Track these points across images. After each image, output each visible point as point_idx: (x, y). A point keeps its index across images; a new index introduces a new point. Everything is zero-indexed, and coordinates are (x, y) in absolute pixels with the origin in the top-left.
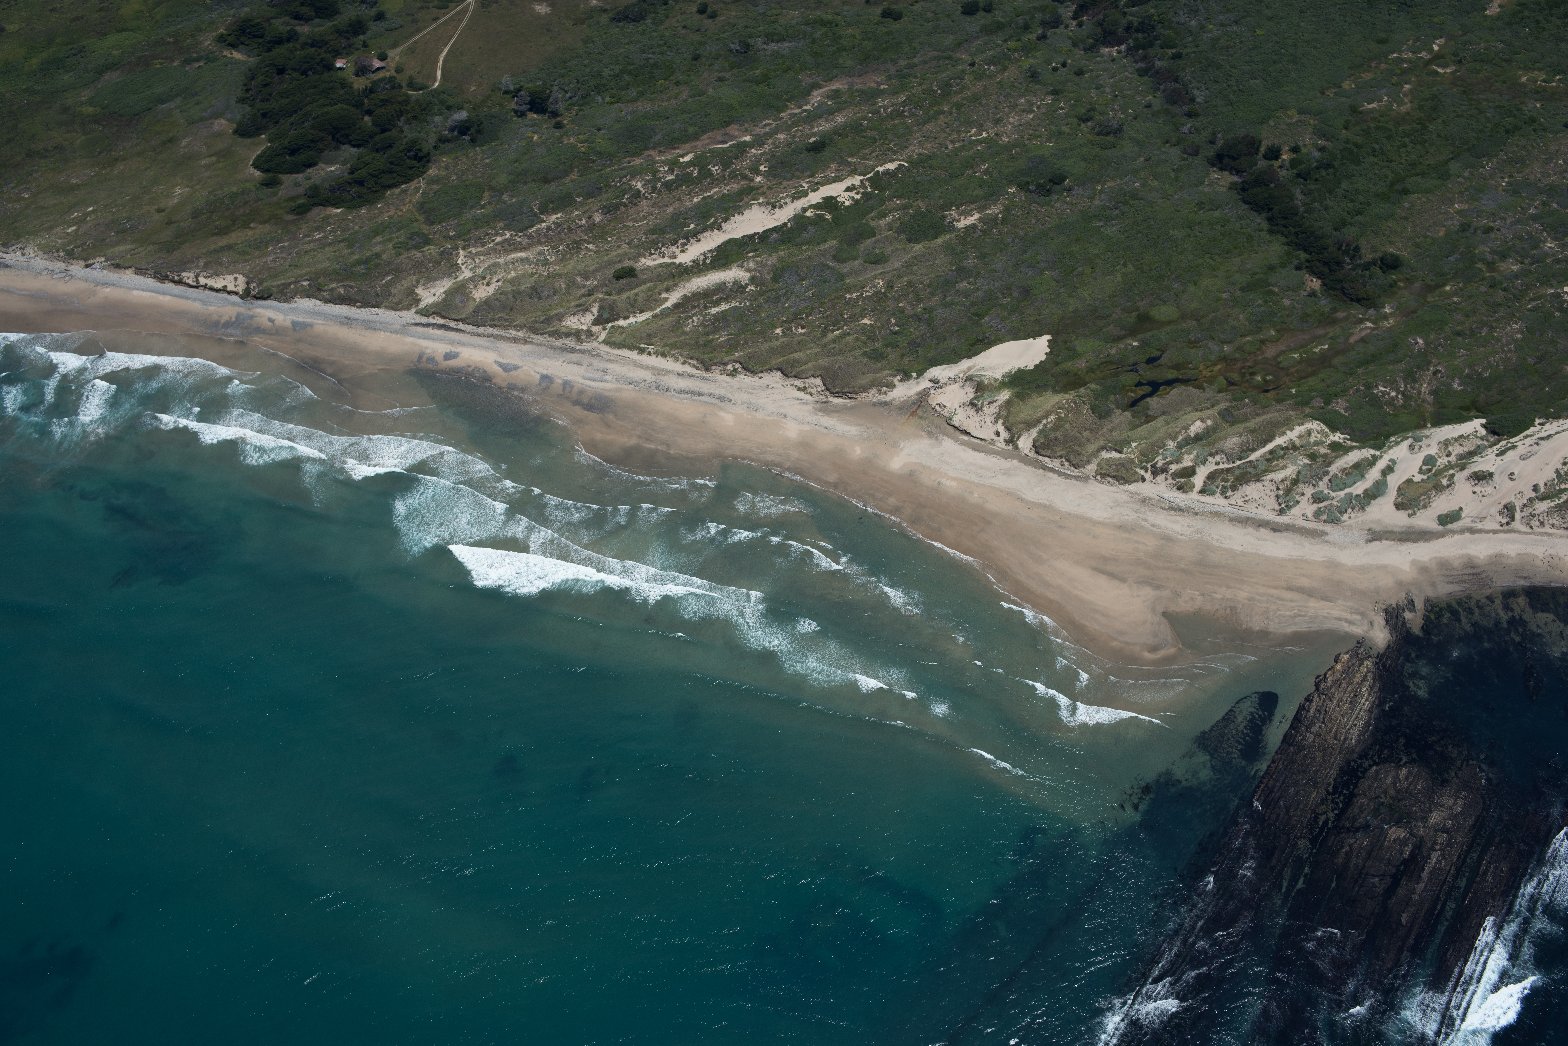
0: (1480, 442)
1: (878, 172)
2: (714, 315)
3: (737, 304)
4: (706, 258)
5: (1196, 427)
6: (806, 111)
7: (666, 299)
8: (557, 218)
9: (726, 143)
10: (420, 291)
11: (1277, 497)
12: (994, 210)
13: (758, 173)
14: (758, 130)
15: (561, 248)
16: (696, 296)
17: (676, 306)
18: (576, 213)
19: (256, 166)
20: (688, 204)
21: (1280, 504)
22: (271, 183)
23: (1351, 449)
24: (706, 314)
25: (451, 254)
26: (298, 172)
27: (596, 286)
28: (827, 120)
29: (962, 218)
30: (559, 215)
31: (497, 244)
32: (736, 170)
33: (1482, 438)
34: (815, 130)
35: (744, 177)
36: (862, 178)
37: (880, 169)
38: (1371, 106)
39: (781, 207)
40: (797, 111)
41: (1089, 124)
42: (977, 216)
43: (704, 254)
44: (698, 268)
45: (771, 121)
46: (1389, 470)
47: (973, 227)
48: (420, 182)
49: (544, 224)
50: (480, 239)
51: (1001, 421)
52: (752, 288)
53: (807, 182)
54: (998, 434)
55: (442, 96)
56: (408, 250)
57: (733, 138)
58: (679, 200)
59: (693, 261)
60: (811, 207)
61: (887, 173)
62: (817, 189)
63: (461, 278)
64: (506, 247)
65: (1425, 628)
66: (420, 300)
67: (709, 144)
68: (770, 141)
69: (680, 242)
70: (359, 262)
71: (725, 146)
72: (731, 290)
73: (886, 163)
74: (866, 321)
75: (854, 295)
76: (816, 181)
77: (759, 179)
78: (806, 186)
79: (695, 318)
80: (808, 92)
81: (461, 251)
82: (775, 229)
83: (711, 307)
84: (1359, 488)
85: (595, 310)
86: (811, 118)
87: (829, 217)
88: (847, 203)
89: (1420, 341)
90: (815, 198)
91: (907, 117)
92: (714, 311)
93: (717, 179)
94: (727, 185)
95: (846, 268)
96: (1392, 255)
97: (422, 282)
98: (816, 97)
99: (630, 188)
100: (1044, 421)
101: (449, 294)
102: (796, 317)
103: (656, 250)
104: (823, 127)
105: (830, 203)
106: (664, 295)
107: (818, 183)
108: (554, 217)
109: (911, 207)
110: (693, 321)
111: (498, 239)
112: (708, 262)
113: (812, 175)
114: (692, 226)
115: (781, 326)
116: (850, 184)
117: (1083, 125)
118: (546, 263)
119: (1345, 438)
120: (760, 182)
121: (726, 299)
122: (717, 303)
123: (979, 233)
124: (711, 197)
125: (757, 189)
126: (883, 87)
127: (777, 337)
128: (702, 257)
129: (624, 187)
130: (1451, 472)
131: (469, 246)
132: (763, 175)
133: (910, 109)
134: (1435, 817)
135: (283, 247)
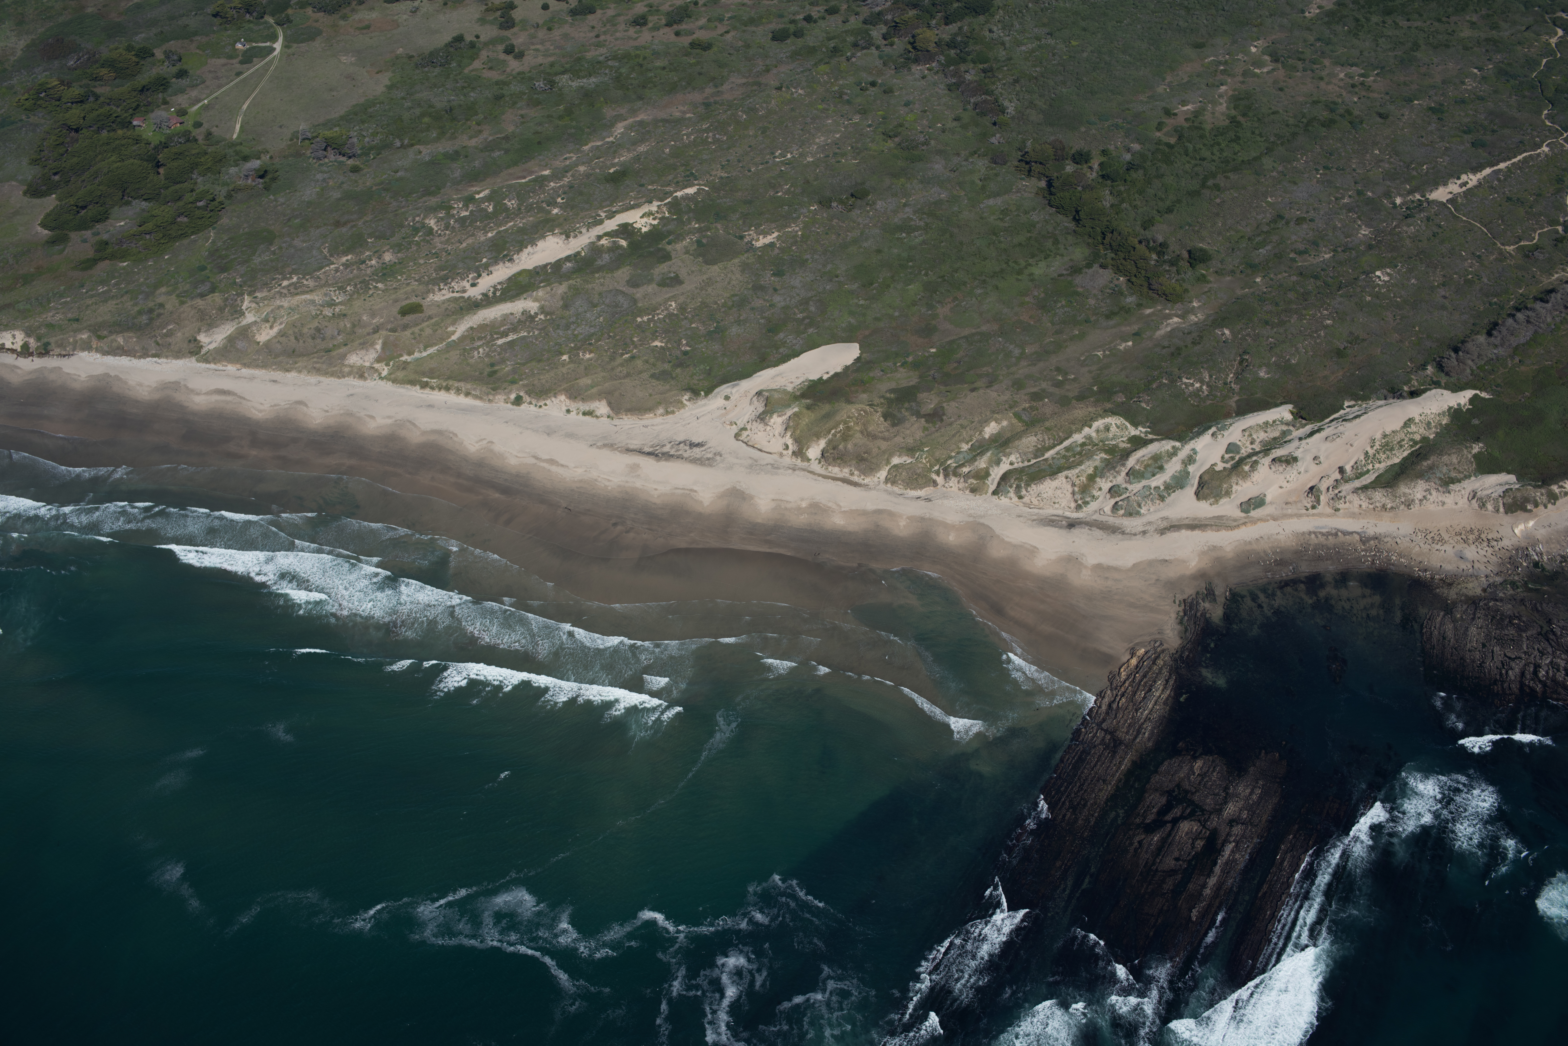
0: (1285, 428)
1: (676, 197)
2: (500, 346)
3: (525, 334)
4: (496, 290)
5: (991, 429)
6: (608, 142)
7: (454, 333)
8: (347, 260)
9: (524, 178)
10: (202, 338)
11: (1073, 493)
12: (794, 228)
13: (554, 204)
14: (558, 163)
15: (348, 288)
16: (482, 327)
17: (462, 338)
18: (367, 253)
19: (43, 225)
20: (483, 238)
21: (1076, 501)
22: (58, 240)
23: (1152, 441)
24: (493, 345)
25: (236, 300)
26: (86, 229)
27: (382, 324)
28: (629, 150)
29: (761, 237)
30: (349, 257)
31: (284, 288)
32: (533, 203)
33: (1287, 424)
34: (616, 160)
35: (541, 210)
36: (660, 203)
37: (679, 194)
38: (1185, 108)
39: (575, 236)
40: (599, 143)
41: (896, 139)
42: (776, 234)
43: (494, 287)
44: (488, 300)
45: (572, 155)
46: (1190, 460)
47: (772, 245)
48: (210, 232)
49: (332, 266)
50: (267, 284)
51: (789, 434)
52: (542, 317)
53: (605, 212)
54: (787, 447)
55: (238, 148)
56: (192, 298)
57: (531, 173)
58: (473, 235)
59: (483, 294)
60: (607, 234)
61: (686, 197)
62: (614, 217)
63: (244, 322)
64: (292, 290)
65: (1226, 617)
66: (202, 347)
67: (507, 180)
68: (569, 174)
69: (471, 276)
70: (140, 313)
71: (523, 181)
72: (519, 321)
73: (686, 187)
74: (657, 343)
75: (645, 319)
76: (614, 209)
77: (555, 211)
78: (603, 215)
79: (481, 350)
80: (612, 125)
81: (246, 297)
82: (568, 258)
83: (498, 339)
84: (1158, 481)
85: (378, 347)
86: (614, 149)
87: (624, 243)
88: (644, 230)
89: (1227, 332)
90: (611, 225)
91: (711, 143)
92: (500, 342)
93: (513, 213)
94: (522, 218)
95: (639, 293)
96: (1201, 250)
97: (204, 329)
98: (619, 128)
99: (424, 226)
100: (833, 431)
101: (231, 340)
102: (585, 343)
103: (446, 285)
104: (625, 157)
105: (626, 230)
106: (451, 329)
107: (615, 212)
108: (344, 259)
109: (709, 229)
110: (479, 353)
111: (285, 283)
112: (498, 294)
113: (611, 205)
114: (484, 260)
115: (568, 353)
116: (647, 210)
117: (889, 141)
118: (331, 304)
119: (1146, 432)
120: (557, 214)
121: (514, 330)
122: (505, 334)
123: (776, 251)
124: (506, 231)
125: (553, 220)
126: (688, 115)
127: (563, 364)
128: (492, 289)
129: (418, 225)
130: (1254, 458)
131: (255, 291)
132: (561, 207)
133: (714, 135)
134: (1231, 809)
135: (66, 302)
